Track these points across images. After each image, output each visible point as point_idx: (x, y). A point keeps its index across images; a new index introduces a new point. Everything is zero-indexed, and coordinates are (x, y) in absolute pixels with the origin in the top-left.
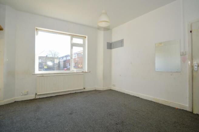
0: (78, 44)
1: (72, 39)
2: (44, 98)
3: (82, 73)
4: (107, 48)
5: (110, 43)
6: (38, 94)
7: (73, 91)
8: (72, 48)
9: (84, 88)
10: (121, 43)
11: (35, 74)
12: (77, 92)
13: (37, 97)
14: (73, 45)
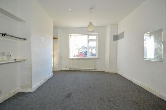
0: (92, 40)
1: (88, 37)
2: (73, 71)
3: (94, 59)
4: (114, 40)
5: (116, 35)
6: (71, 68)
7: (88, 69)
8: (88, 42)
9: (95, 69)
10: (122, 35)
11: (69, 58)
12: (90, 70)
13: (71, 70)
14: (89, 41)
